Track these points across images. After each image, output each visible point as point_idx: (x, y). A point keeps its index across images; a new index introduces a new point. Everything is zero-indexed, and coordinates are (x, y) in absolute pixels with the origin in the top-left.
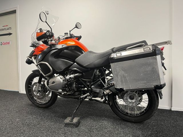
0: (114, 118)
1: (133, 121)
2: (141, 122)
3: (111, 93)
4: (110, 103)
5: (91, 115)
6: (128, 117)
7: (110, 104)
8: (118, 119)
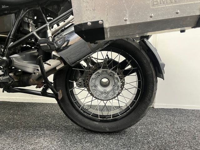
0: (66, 128)
1: (108, 130)
2: (121, 130)
3: (62, 65)
4: (58, 93)
5: (13, 127)
6: (97, 123)
7: (59, 95)
8: (76, 129)
